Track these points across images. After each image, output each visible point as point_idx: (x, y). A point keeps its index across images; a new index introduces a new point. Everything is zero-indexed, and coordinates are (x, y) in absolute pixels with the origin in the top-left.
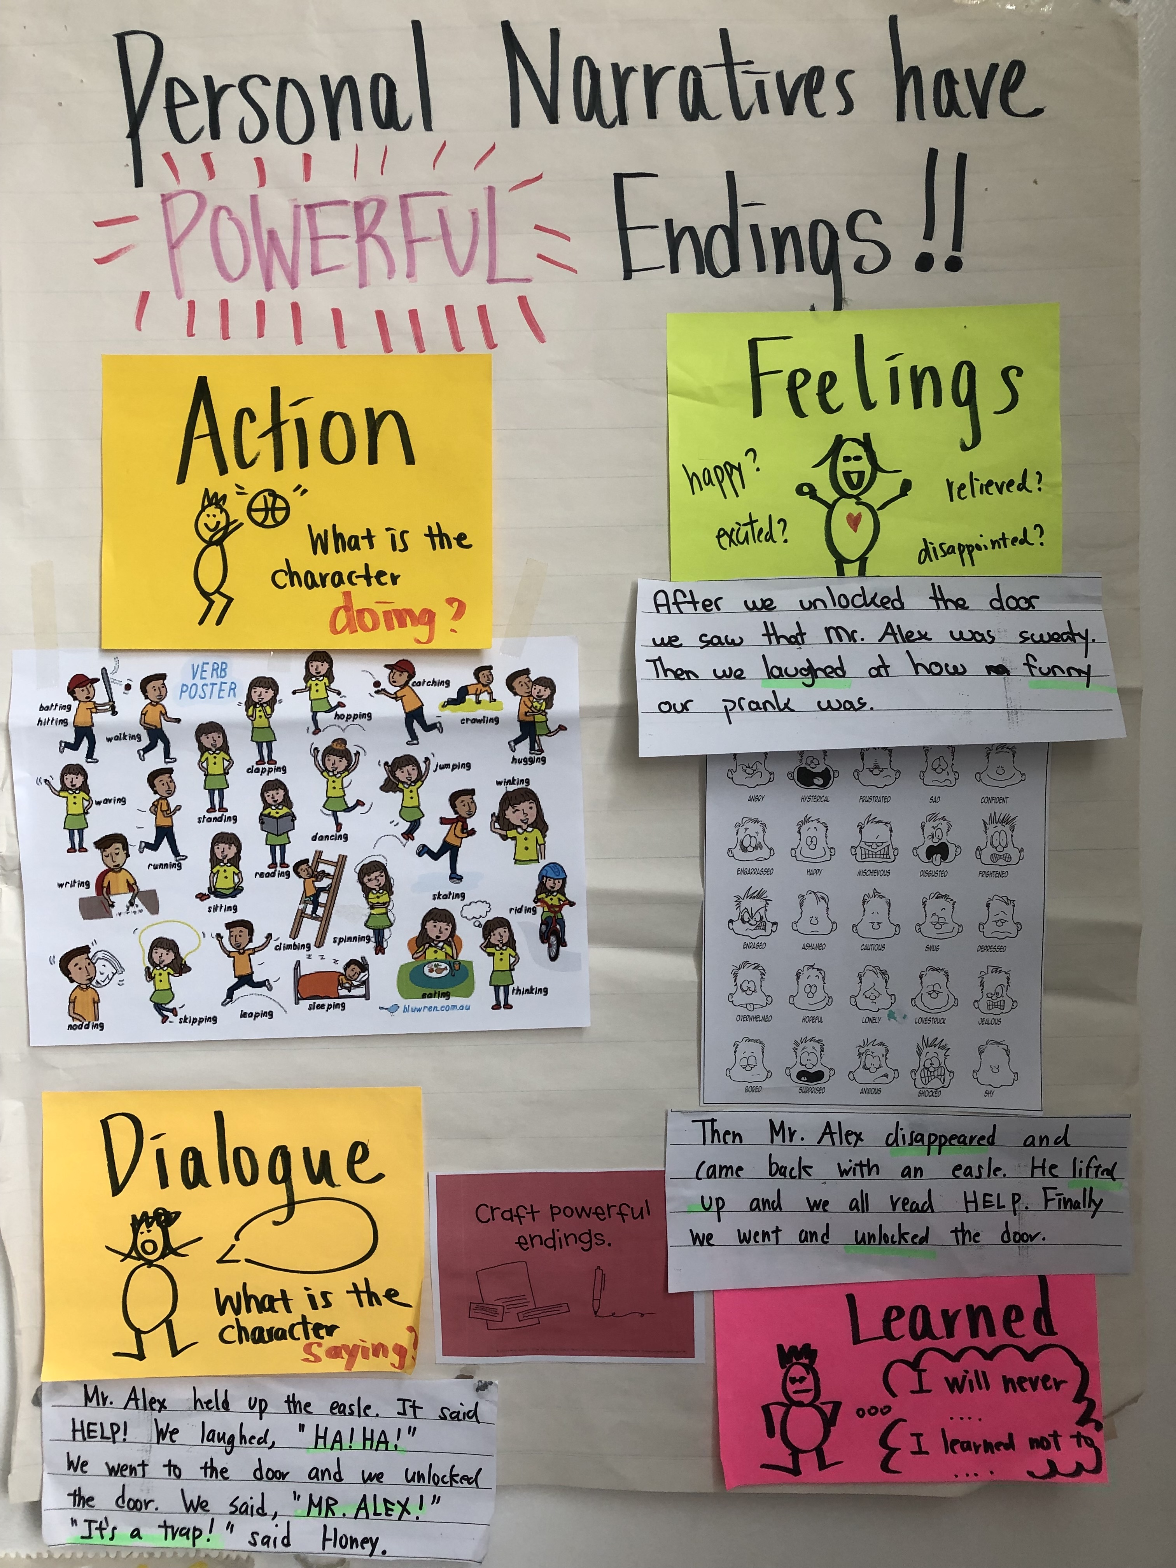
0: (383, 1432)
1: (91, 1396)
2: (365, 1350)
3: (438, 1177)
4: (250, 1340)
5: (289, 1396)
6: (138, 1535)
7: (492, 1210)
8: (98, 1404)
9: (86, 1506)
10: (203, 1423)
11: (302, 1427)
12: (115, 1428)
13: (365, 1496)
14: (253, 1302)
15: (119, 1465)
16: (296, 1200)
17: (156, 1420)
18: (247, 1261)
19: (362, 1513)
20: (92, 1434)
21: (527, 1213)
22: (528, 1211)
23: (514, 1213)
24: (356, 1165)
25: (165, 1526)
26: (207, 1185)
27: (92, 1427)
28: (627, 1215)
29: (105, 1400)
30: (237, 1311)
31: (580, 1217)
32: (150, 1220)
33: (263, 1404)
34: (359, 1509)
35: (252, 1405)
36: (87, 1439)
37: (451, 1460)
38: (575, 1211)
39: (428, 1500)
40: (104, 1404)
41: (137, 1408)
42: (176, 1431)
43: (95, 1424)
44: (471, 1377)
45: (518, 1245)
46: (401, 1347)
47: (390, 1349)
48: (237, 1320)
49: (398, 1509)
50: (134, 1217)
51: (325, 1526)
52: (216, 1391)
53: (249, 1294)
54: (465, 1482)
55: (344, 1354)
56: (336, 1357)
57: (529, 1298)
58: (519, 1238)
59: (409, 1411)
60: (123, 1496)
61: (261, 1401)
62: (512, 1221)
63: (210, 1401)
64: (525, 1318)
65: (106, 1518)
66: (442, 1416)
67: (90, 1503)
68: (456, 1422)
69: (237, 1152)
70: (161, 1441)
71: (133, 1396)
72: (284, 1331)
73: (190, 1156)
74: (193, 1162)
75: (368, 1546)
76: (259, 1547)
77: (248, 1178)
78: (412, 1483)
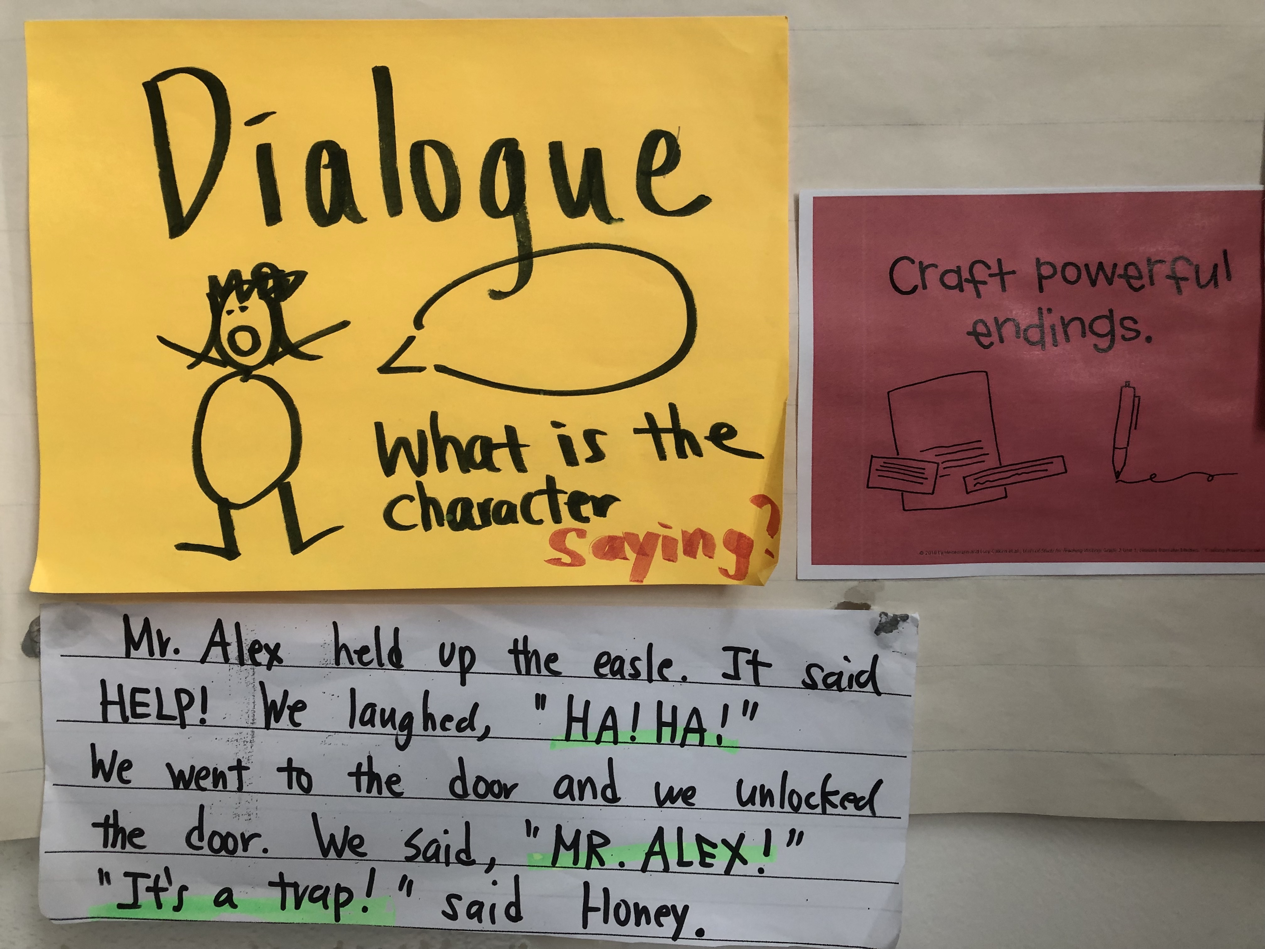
0: (695, 712)
1: (137, 639)
2: (669, 545)
3: (818, 201)
4: (446, 523)
5: (516, 641)
6: (230, 901)
7: (923, 269)
8: (151, 653)
9: (129, 847)
10: (353, 691)
11: (540, 701)
12: (185, 699)
13: (661, 830)
14: (450, 448)
15: (193, 768)
16: (536, 248)
17: (262, 684)
18: (440, 369)
19: (656, 862)
20: (140, 710)
21: (991, 275)
22: (992, 272)
23: (965, 275)
24: (654, 179)
25: (281, 884)
26: (358, 218)
27: (139, 697)
28: (1186, 279)
29: (164, 646)
30: (419, 468)
31: (1093, 283)
32: (245, 287)
33: (468, 656)
34: (650, 853)
35: (446, 658)
36: (131, 720)
37: (827, 764)
38: (1084, 272)
39: (780, 838)
40: (163, 653)
41: (227, 660)
42: (300, 706)
43: (147, 691)
44: (866, 607)
45: (973, 338)
46: (741, 536)
47: (719, 541)
48: (420, 485)
49: (723, 855)
50: (213, 280)
51: (586, 885)
52: (377, 629)
53: (442, 434)
54: (850, 806)
55: (628, 551)
56: (615, 557)
57: (989, 447)
58: (976, 323)
59: (746, 671)
60: (200, 828)
61: (463, 650)
62: (962, 290)
63: (365, 650)
64: (979, 487)
65: (167, 870)
66: (808, 681)
67: (136, 841)
68: (834, 694)
69: (417, 150)
70: (273, 724)
71: (217, 639)
72: (512, 507)
73: (325, 158)
74: (329, 170)
75: (670, 922)
76: (463, 922)
77: (440, 204)
78: (749, 806)
